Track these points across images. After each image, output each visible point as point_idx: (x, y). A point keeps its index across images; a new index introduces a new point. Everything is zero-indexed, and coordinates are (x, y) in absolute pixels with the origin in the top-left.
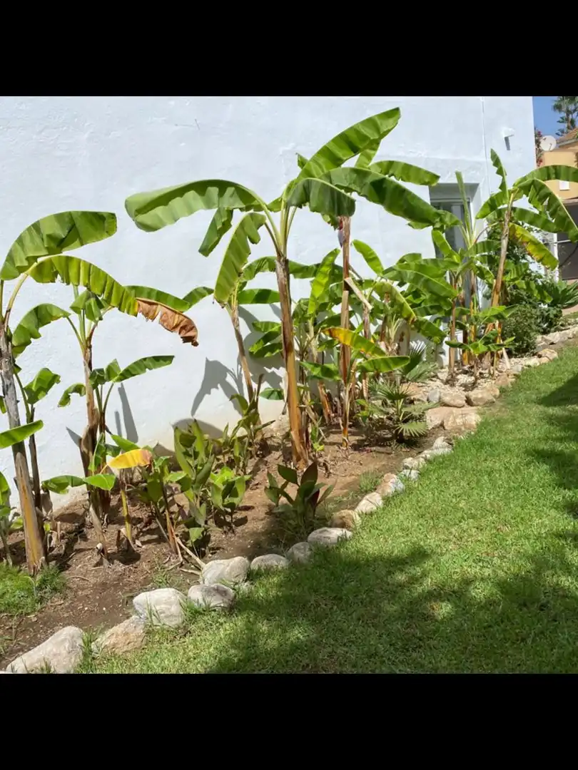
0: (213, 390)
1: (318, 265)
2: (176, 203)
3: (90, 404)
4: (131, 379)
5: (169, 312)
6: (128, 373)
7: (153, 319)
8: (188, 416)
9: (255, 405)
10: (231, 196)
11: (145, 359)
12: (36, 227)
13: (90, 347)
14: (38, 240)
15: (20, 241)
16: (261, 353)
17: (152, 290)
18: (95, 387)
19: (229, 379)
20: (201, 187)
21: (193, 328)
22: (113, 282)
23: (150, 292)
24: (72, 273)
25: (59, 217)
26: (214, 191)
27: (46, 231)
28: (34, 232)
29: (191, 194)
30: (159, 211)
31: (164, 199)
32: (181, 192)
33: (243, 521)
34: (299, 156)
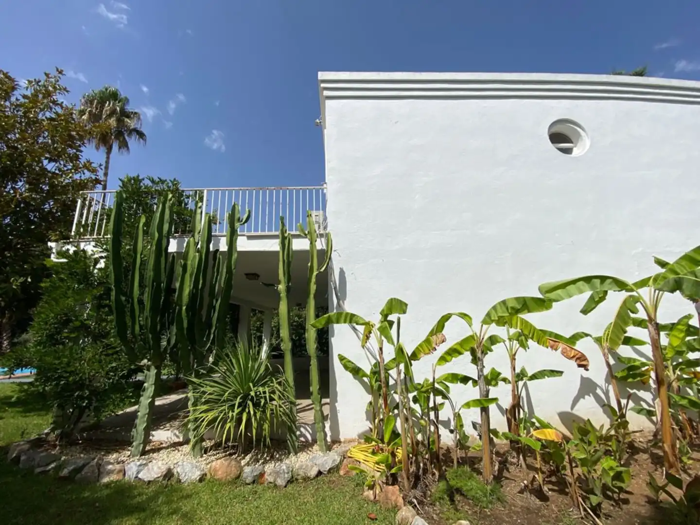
0: (586, 397)
1: (673, 324)
2: (571, 288)
3: (513, 391)
4: (536, 380)
5: (568, 349)
6: (534, 377)
7: (556, 350)
8: (569, 410)
9: (623, 416)
10: (610, 284)
11: (545, 370)
12: (504, 302)
13: (515, 359)
14: (505, 309)
15: (494, 308)
16: (624, 379)
17: (552, 333)
18: (516, 382)
19: (599, 391)
20: (588, 280)
21: (586, 359)
22: (535, 328)
23: (551, 334)
24: (514, 322)
25: (517, 299)
26: (598, 281)
27: (510, 305)
28: (502, 305)
29: (581, 283)
30: (559, 292)
31: (564, 286)
32: (574, 282)
33: (626, 501)
34: (655, 258)
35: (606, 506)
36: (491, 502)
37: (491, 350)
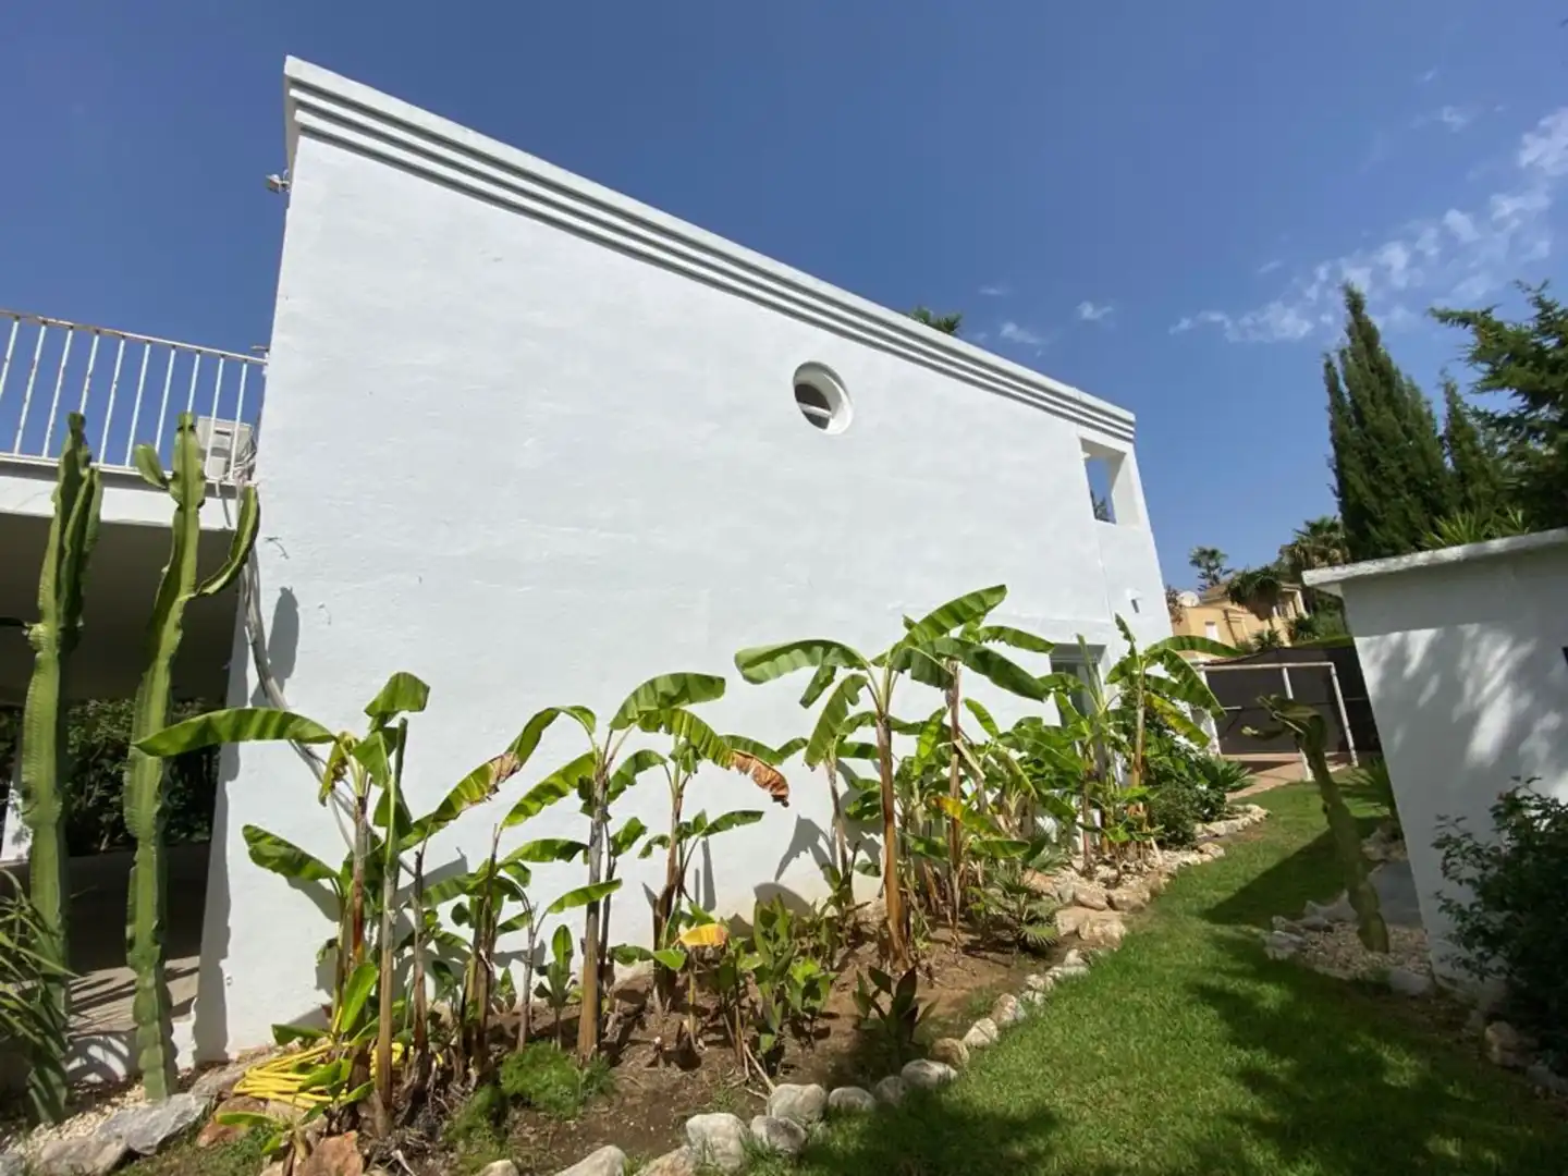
0: (802, 854)
1: (924, 723)
2: (783, 659)
3: (672, 860)
4: (718, 834)
5: (763, 768)
6: (715, 828)
7: (746, 772)
8: (772, 880)
9: (848, 879)
10: (835, 656)
11: (733, 813)
12: (652, 683)
13: (681, 797)
14: (652, 696)
15: (635, 694)
16: (858, 815)
17: (749, 741)
18: (679, 841)
19: (822, 843)
20: (807, 646)
21: (785, 786)
22: (712, 734)
23: (746, 743)
24: (676, 724)
25: (674, 677)
26: (819, 650)
27: (661, 688)
28: (649, 687)
29: (797, 652)
30: (765, 666)
31: (771, 655)
32: (787, 649)
33: (825, 1033)
34: (906, 618)
35: (792, 1047)
36: (584, 1102)
37: (632, 783)
